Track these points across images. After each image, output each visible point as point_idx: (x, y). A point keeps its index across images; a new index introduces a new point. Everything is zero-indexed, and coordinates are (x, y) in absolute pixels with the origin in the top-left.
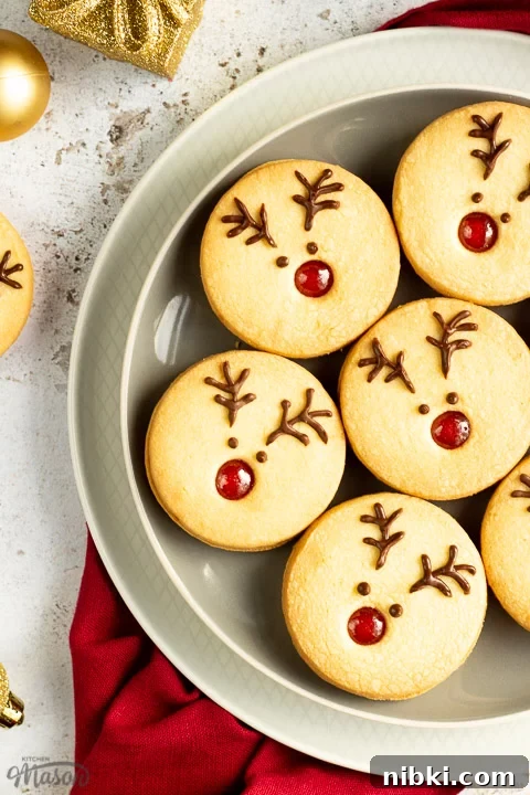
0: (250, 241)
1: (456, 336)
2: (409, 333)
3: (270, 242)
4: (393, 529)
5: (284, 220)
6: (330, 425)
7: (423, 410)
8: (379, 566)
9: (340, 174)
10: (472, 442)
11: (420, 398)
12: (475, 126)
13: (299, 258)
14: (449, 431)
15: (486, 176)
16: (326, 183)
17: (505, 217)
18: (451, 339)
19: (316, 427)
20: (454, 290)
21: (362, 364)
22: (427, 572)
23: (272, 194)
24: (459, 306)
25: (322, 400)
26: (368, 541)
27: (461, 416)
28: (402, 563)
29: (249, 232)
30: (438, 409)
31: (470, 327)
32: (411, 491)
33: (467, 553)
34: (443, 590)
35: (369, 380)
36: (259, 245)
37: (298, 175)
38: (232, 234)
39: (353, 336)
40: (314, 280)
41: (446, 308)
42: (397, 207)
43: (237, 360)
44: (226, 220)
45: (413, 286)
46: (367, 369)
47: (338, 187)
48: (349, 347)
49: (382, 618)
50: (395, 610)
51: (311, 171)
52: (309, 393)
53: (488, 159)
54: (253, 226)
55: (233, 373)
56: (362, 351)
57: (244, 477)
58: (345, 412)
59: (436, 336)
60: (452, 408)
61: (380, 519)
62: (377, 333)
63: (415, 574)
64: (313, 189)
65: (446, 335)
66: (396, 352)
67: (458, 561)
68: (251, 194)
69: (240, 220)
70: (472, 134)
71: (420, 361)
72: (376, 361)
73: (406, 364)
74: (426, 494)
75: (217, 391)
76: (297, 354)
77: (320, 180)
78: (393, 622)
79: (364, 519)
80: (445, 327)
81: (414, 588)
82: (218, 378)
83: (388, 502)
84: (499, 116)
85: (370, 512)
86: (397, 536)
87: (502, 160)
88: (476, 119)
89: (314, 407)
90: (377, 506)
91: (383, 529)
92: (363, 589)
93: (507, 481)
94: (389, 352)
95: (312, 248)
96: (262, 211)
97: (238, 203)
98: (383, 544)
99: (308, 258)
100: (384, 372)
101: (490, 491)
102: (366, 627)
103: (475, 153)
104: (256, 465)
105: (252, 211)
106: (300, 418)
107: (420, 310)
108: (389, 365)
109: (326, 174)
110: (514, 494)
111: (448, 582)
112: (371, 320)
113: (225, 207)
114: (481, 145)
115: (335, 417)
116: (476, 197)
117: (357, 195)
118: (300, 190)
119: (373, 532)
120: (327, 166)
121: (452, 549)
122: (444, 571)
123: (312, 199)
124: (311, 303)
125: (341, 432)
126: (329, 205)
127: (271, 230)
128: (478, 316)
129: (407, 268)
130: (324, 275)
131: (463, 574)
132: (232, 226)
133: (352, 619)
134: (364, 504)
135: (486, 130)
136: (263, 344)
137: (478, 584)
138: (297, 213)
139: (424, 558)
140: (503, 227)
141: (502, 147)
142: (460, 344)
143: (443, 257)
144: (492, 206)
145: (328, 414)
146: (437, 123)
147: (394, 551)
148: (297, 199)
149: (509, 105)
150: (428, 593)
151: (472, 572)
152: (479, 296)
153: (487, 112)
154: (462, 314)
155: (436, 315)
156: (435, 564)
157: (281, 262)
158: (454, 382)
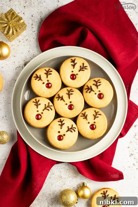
0: (38, 80)
1: (71, 93)
2: (63, 93)
3: (41, 80)
4: (63, 123)
5: (43, 77)
6: (52, 108)
7: (66, 104)
8: (61, 128)
9: (51, 69)
10: (74, 109)
11: (66, 103)
12: (72, 61)
13: (46, 82)
14: (71, 107)
15: (74, 68)
16: (49, 71)
17: (77, 74)
18: (70, 93)
19: (50, 108)
20: (70, 86)
21: (57, 98)
22: (69, 129)
23: (41, 73)
24: (71, 88)
25: (51, 104)
26: (59, 125)
27: (72, 105)
28: (65, 128)
29: (38, 79)
30: (69, 104)
31: (73, 91)
32: (65, 117)
33: (75, 126)
34: (71, 131)
35: (58, 100)
36: (40, 81)
37: (45, 70)
38: (36, 79)
39: (55, 94)
40: (49, 86)
41: (69, 89)
42: (60, 74)
43: (38, 99)
44: (35, 77)
45: (64, 86)
46: (58, 99)
47: (51, 71)
48: (54, 96)
49: (62, 137)
50: (64, 135)
51: (47, 69)
52: (49, 103)
53: (74, 66)
54: (39, 78)
55: (37, 101)
56: (57, 96)
57: (40, 117)
58: (55, 105)
59: (68, 93)
60: (71, 104)
61: (61, 121)
62: (59, 93)
63: (67, 129)
64: (48, 72)
65: (69, 93)
66: (62, 96)
67: (73, 127)
68: (38, 73)
69: (37, 77)
70: (71, 62)
71: (66, 97)
72: (59, 97)
73: (63, 98)
74: (68, 117)
75: (35, 103)
76: (47, 97)
77: (48, 70)
78: (64, 137)
79: (59, 121)
80: (69, 91)
81: (67, 131)
82: (35, 101)
83: (62, 119)
84: (75, 59)
85: (59, 120)
86: (64, 124)
87: (76, 66)
88: (72, 60)
89: (50, 105)
90: (60, 119)
91: (62, 123)
92: (59, 132)
93: (80, 114)
94: (61, 96)
95: (48, 81)
96: (40, 76)
97: (36, 75)
98: (62, 125)
99: (47, 82)
100: (60, 99)
101: (78, 116)
102: (60, 138)
103: (72, 65)
104: (42, 115)
105: (39, 76)
106: (48, 107)
107: (65, 89)
108: (61, 98)
109: (49, 69)
110: (81, 116)
111: (72, 130)
112: (58, 91)
113: (34, 75)
114: (73, 64)
115: (53, 106)
116: (72, 72)
117: (54, 72)
118: (46, 72)
119: (60, 123)
120: (49, 68)
121: (72, 125)
122: (71, 128)
123: (48, 73)
124: (48, 89)
125: (54, 109)
126: (50, 74)
127: (42, 78)
128: (74, 90)
129: (63, 83)
130: (50, 85)
131: (74, 129)
132: (36, 78)
133: (58, 137)
134: (58, 119)
135: (73, 61)
136: (41, 96)
137: (76, 130)
138: (45, 75)
139: (68, 127)
140: (77, 76)
141: (76, 64)
142: (71, 94)
143: (68, 81)
144: (75, 73)
145: (52, 106)
146: (66, 61)
147: (63, 126)
148: (45, 73)
149: (76, 57)
150: (69, 132)
151: (75, 128)
152: (74, 87)
153: (73, 59)
154: (71, 89)
155: (67, 90)
156: (70, 127)
157: (44, 83)
158: (71, 100)
